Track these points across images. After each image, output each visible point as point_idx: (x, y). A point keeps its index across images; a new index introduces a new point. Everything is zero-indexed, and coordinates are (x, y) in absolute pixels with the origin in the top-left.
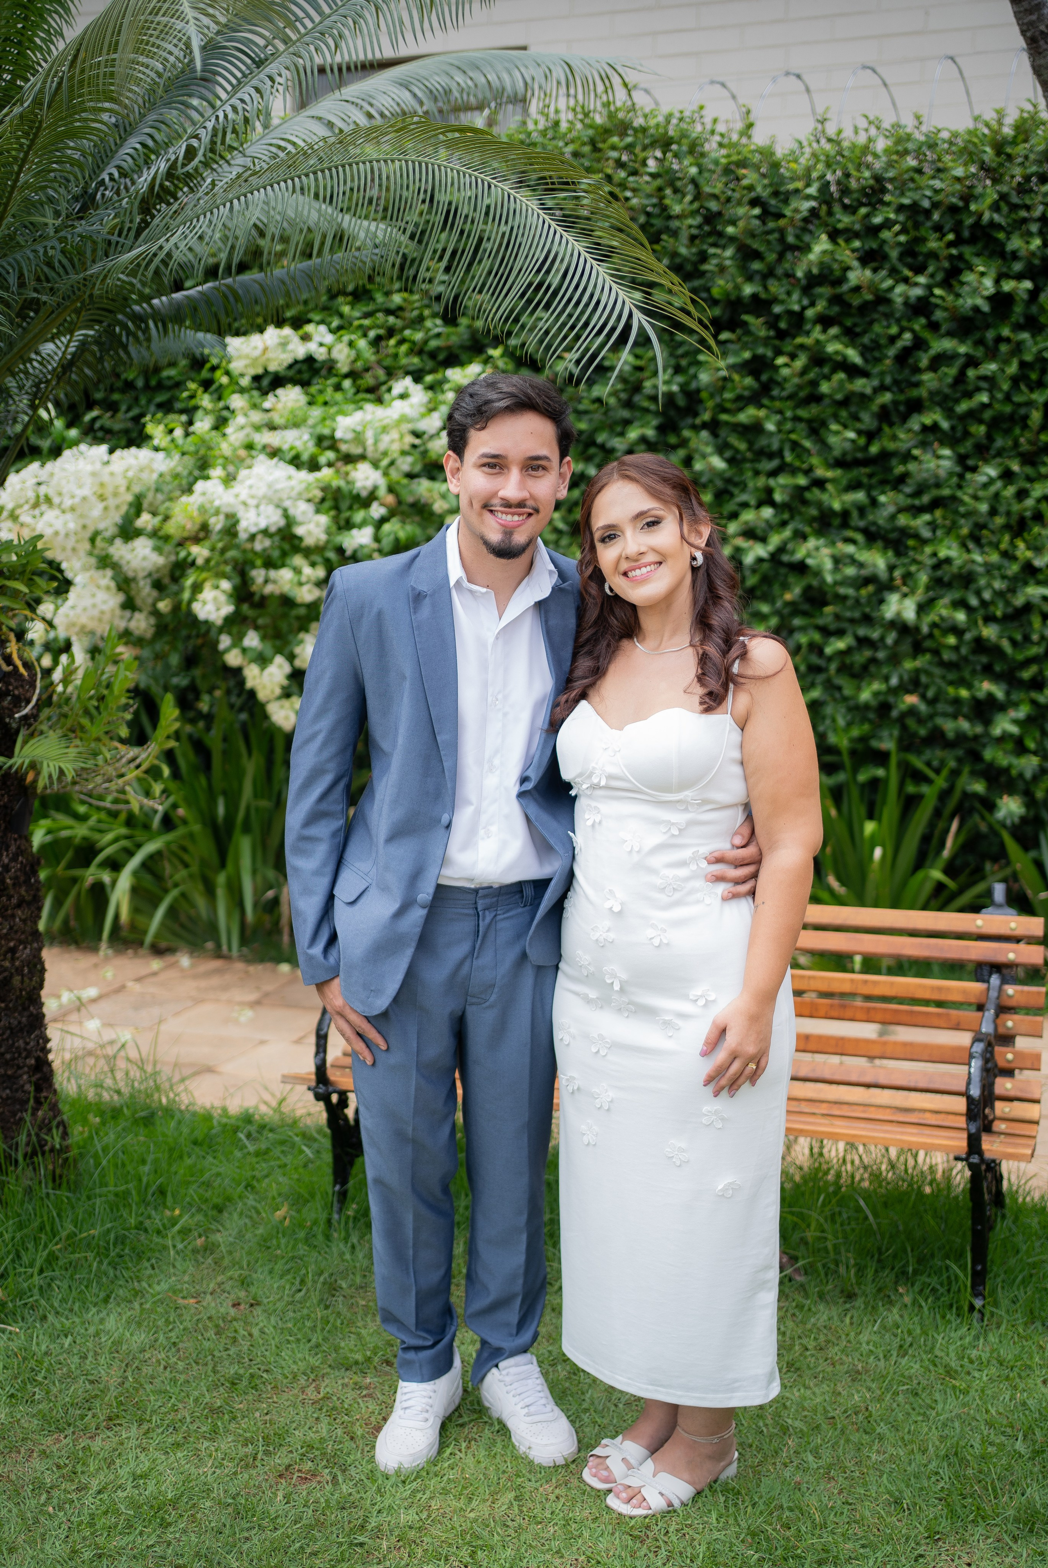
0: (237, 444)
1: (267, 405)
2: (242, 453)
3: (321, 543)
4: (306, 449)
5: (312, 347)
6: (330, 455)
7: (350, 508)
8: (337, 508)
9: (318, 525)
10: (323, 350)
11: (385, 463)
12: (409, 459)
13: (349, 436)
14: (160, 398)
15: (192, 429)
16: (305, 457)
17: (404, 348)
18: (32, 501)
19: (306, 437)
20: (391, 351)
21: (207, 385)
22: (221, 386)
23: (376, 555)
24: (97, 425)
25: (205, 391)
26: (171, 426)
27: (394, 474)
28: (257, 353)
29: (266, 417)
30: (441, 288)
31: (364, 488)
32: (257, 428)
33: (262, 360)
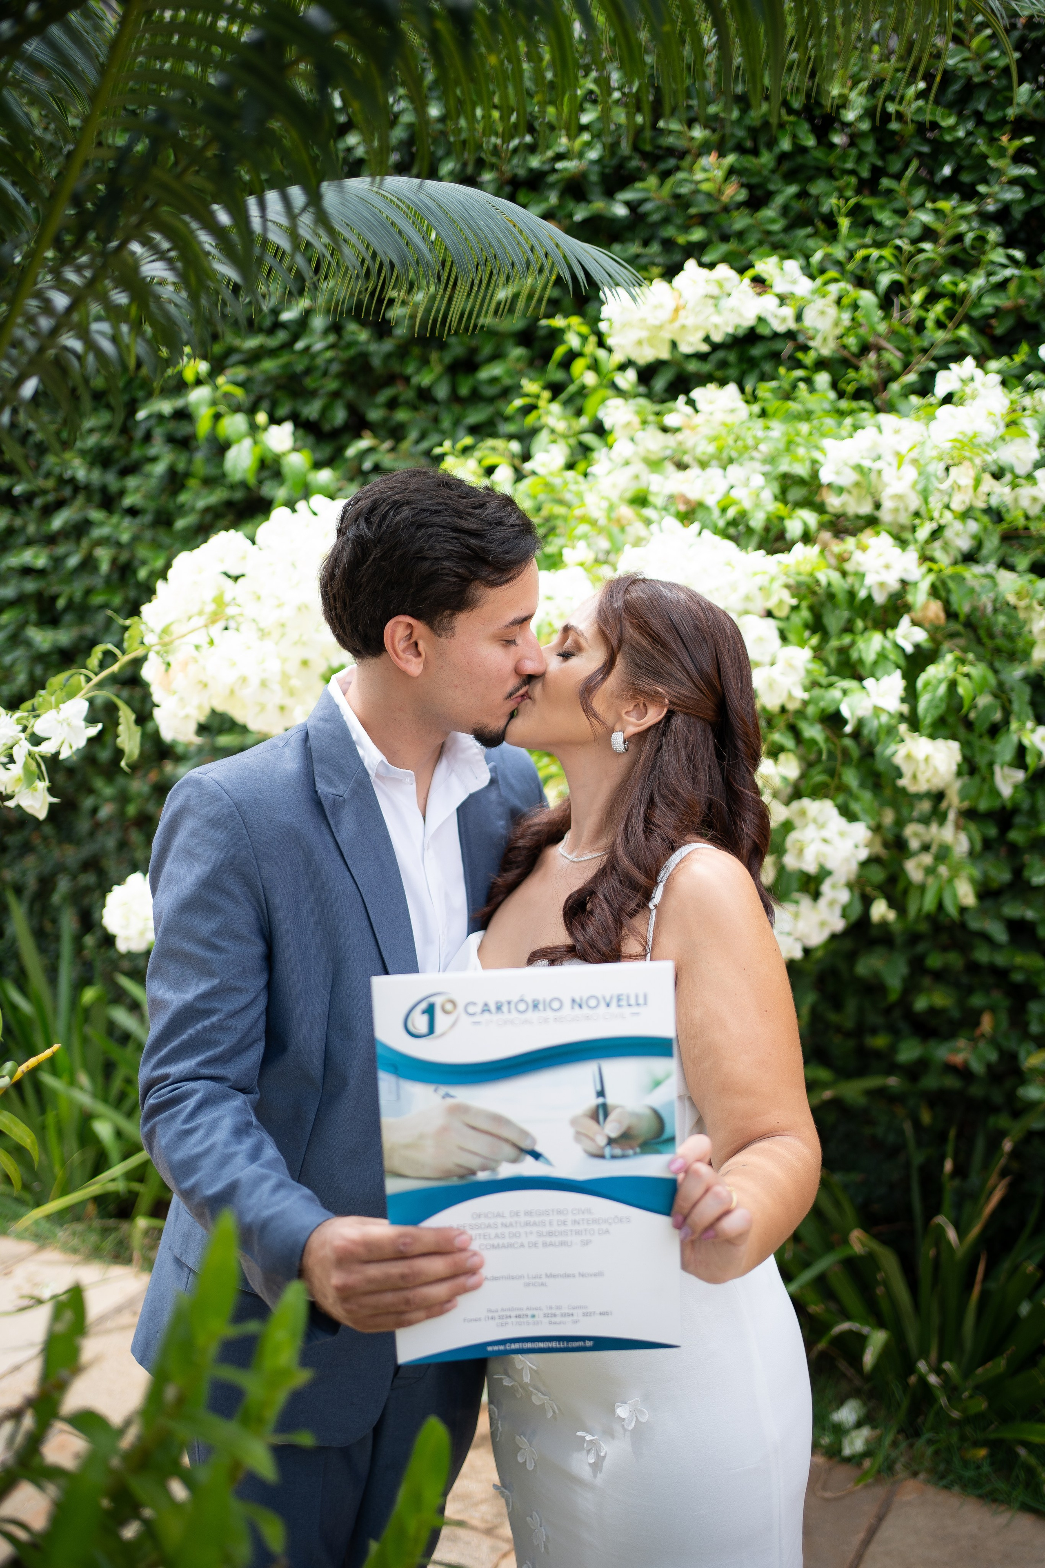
0: (614, 496)
1: (670, 420)
2: (626, 511)
3: (792, 706)
4: (758, 505)
5: (767, 305)
6: (810, 518)
7: (848, 629)
8: (817, 626)
9: (791, 666)
10: (788, 312)
11: (923, 533)
12: (973, 526)
13: (848, 478)
14: (475, 417)
15: (528, 466)
16: (757, 521)
17: (939, 308)
18: (210, 608)
19: (758, 480)
20: (913, 315)
21: (556, 390)
22: (583, 387)
23: (903, 728)
24: (367, 465)
25: (553, 399)
26: (488, 462)
27: (944, 560)
28: (664, 315)
29: (670, 440)
30: (1014, 194)
31: (882, 585)
32: (654, 464)
33: (667, 335)
